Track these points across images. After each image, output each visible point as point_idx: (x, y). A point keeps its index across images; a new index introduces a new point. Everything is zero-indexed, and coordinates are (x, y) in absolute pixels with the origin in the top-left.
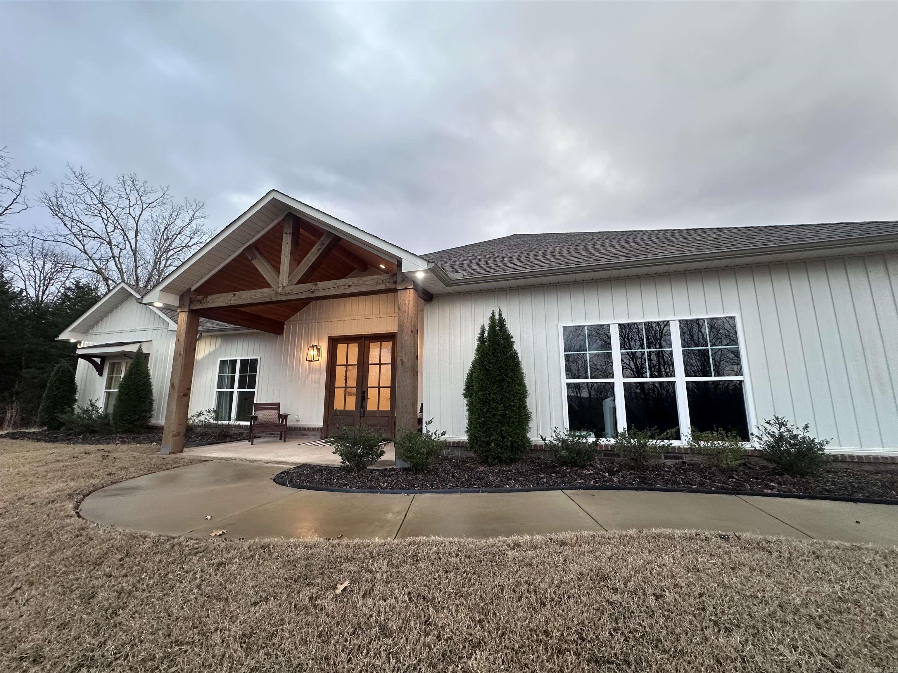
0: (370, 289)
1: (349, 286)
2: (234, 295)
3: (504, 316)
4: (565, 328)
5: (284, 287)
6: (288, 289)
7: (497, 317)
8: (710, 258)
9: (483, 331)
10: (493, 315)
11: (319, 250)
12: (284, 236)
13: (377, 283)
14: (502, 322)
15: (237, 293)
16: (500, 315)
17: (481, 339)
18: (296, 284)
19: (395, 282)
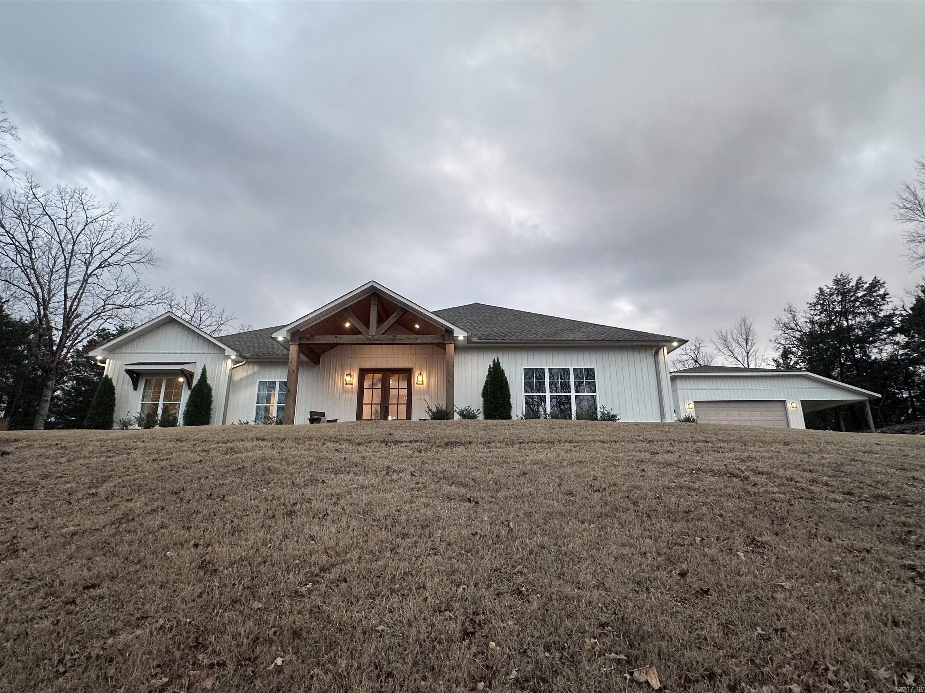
0: (430, 342)
1: (417, 339)
2: (336, 337)
3: (500, 361)
4: (524, 369)
5: (373, 336)
6: (376, 337)
7: (496, 361)
8: (585, 342)
9: (490, 367)
10: (494, 360)
11: (396, 317)
12: (372, 306)
13: (434, 339)
14: (499, 364)
15: (338, 336)
16: (498, 360)
17: (489, 371)
18: (382, 335)
19: (444, 340)
